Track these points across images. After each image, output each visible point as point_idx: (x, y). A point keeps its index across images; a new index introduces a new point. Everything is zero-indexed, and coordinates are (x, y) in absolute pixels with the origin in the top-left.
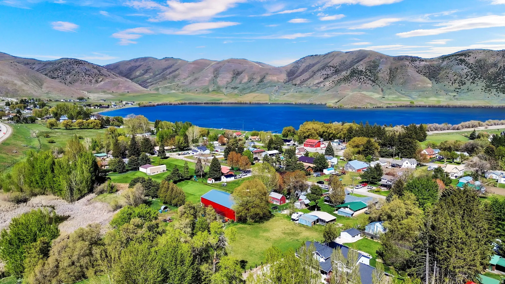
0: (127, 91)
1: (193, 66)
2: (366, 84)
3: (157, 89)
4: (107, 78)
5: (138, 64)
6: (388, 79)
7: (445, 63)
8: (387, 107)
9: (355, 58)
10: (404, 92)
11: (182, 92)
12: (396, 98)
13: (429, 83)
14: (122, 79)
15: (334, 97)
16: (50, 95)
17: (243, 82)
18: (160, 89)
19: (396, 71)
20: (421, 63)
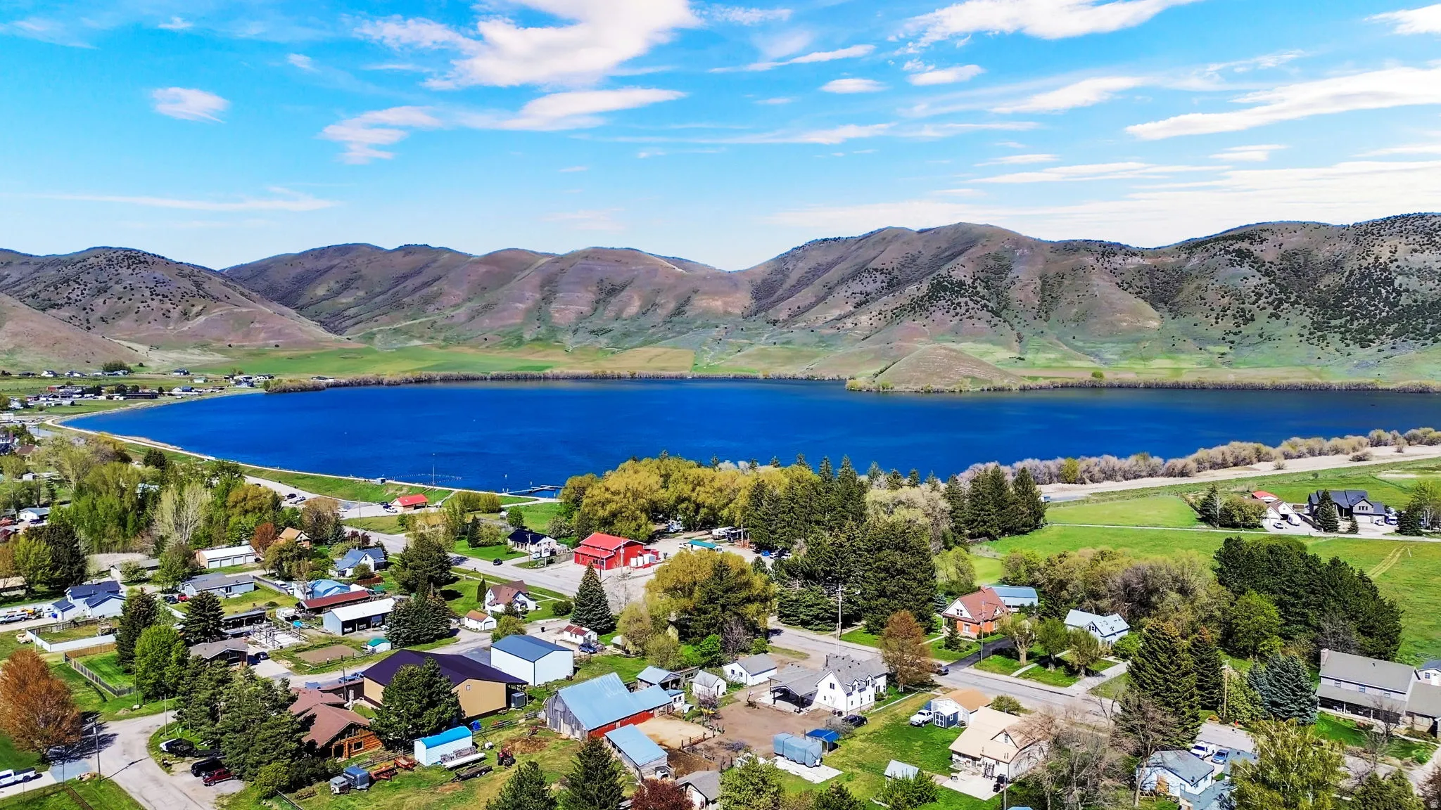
0: (273, 342)
1: (483, 269)
2: (973, 321)
3: (370, 337)
4: (219, 306)
5: (323, 264)
6: (1037, 307)
7: (1195, 260)
8: (1023, 389)
9: (944, 246)
10: (1080, 344)
11: (443, 344)
12: (1056, 360)
13: (1151, 318)
14: (269, 307)
15: (878, 356)
16: (18, 358)
17: (624, 315)
18: (379, 336)
19: (1060, 284)
20: (1130, 260)
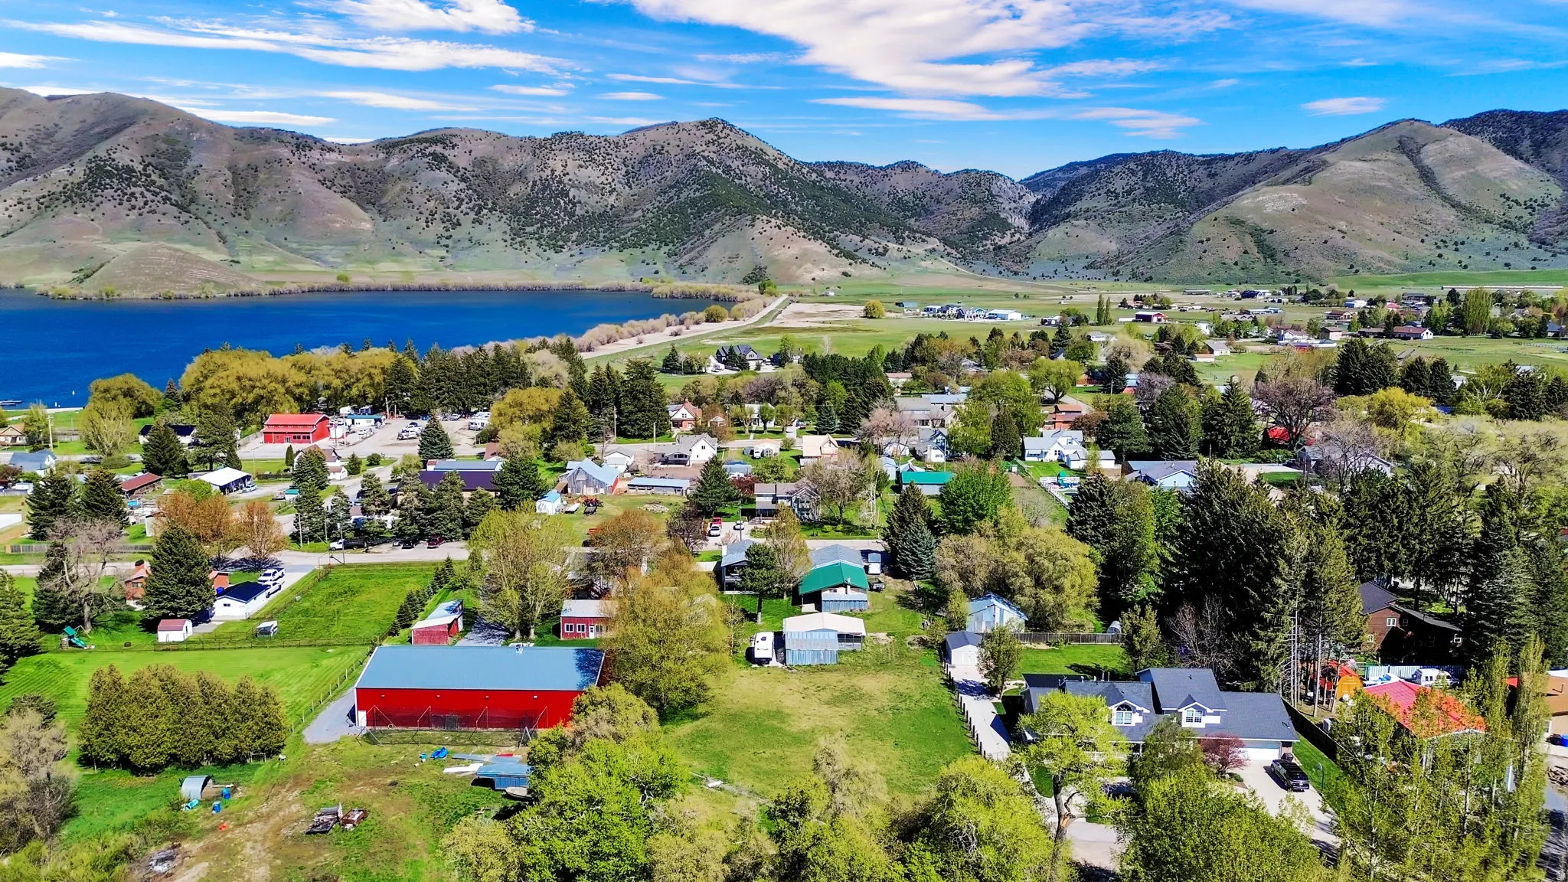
2: (157, 216)
6: (232, 203)
7: (394, 161)
8: (273, 294)
9: (90, 120)
10: (295, 246)
12: (276, 263)
13: (364, 220)
19: (255, 178)
20: (328, 156)
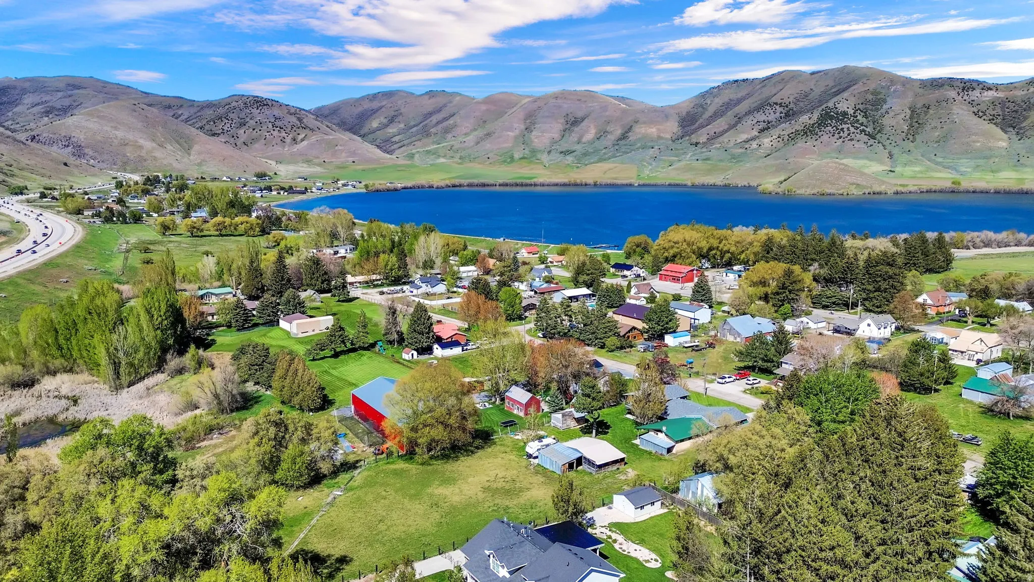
0: (351, 159)
1: (484, 107)
2: (853, 142)
3: (411, 156)
4: (315, 135)
5: (375, 105)
6: (906, 131)
9: (831, 84)
10: (940, 160)
11: (460, 161)
12: (921, 172)
13: (1001, 140)
14: (344, 135)
15: (779, 169)
16: (204, 168)
17: (584, 140)
18: (417, 156)
19: (926, 113)
20: (986, 93)
